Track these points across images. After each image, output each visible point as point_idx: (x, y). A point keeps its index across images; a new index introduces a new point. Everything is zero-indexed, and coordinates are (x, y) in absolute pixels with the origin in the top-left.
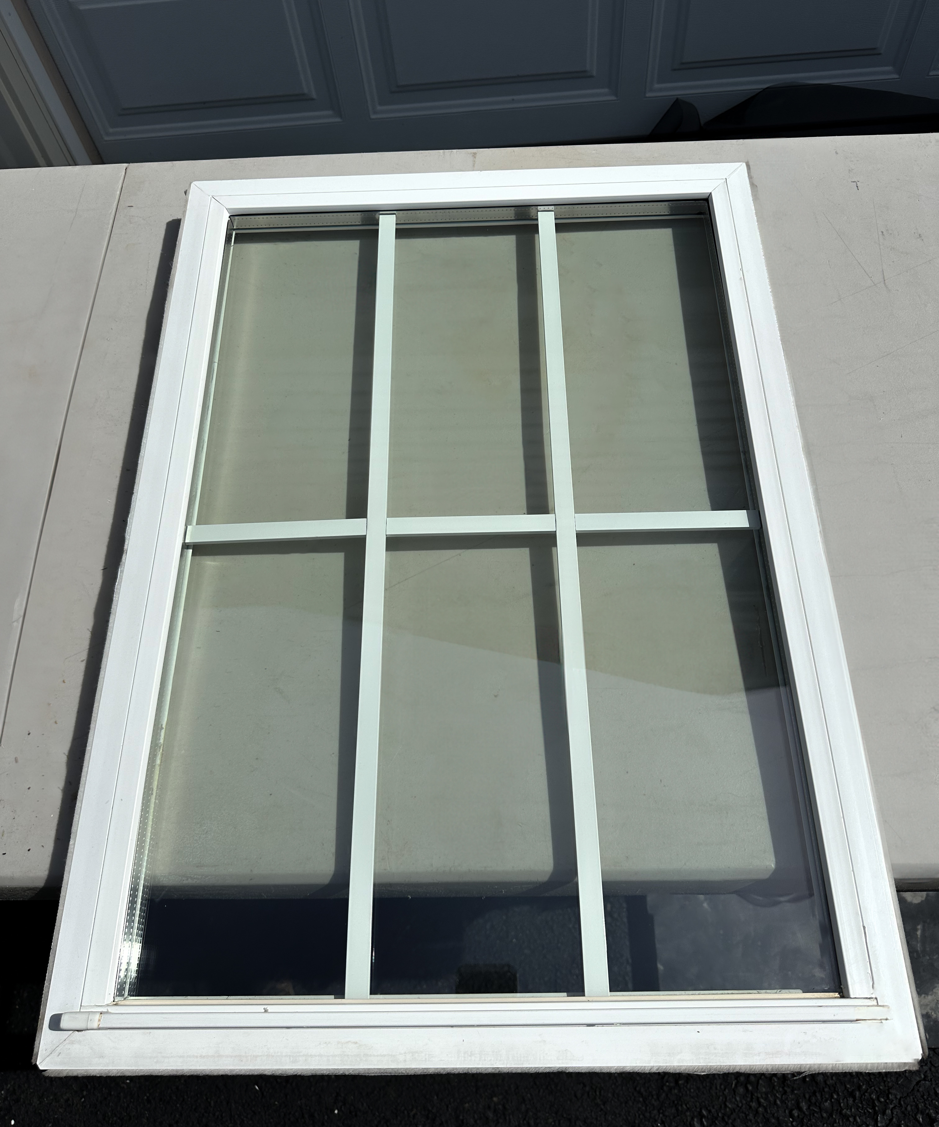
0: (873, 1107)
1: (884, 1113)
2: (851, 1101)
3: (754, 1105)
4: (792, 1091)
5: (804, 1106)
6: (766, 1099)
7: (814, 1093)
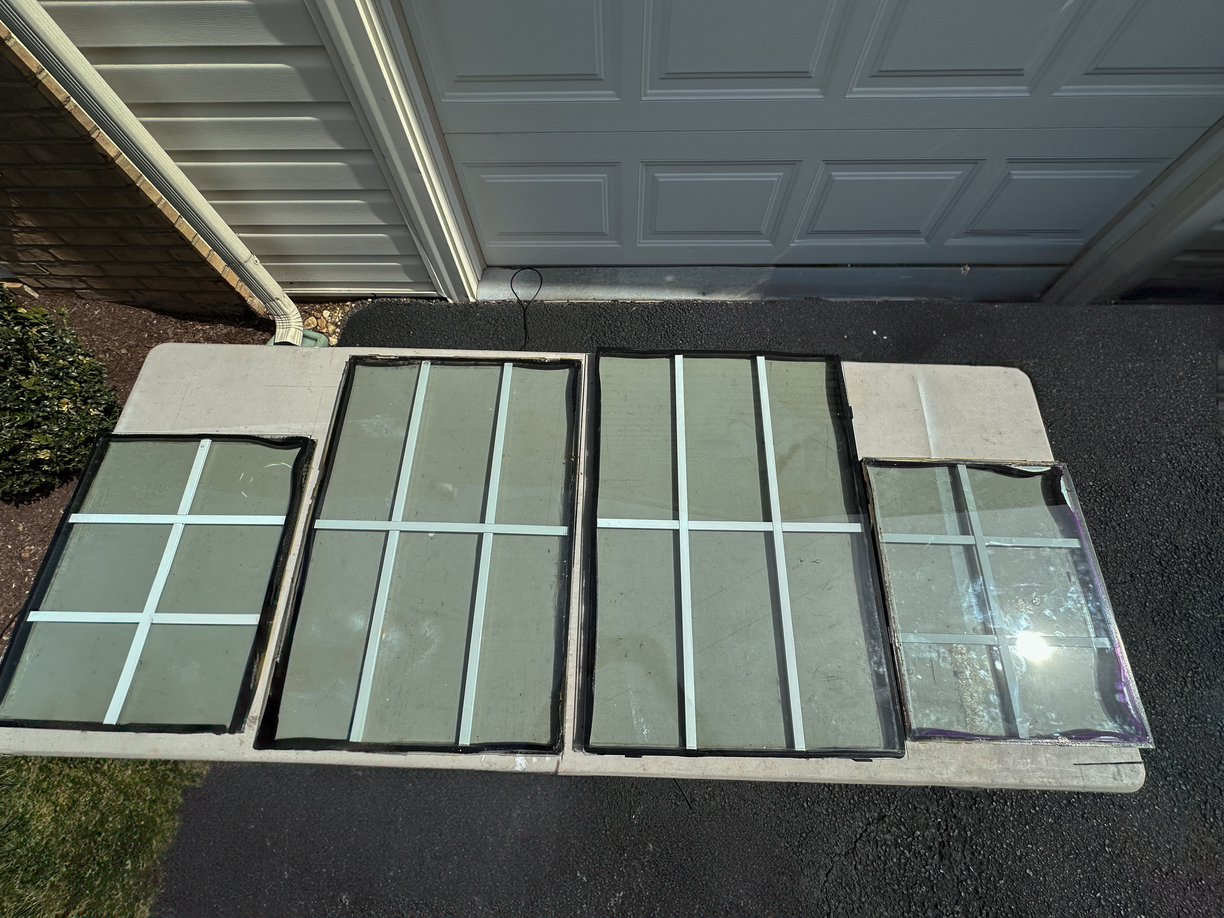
0: (889, 800)
1: (893, 803)
2: (878, 797)
3: (832, 797)
4: (851, 790)
5: (856, 799)
6: (838, 794)
7: (861, 792)
